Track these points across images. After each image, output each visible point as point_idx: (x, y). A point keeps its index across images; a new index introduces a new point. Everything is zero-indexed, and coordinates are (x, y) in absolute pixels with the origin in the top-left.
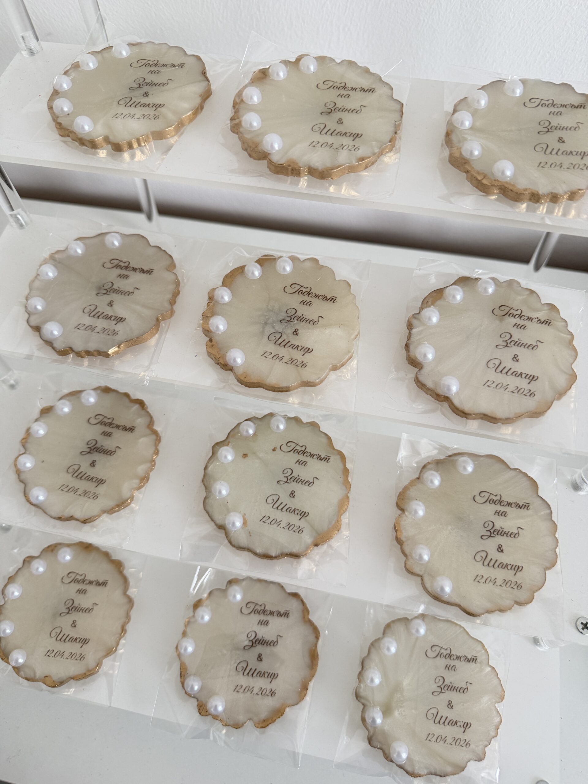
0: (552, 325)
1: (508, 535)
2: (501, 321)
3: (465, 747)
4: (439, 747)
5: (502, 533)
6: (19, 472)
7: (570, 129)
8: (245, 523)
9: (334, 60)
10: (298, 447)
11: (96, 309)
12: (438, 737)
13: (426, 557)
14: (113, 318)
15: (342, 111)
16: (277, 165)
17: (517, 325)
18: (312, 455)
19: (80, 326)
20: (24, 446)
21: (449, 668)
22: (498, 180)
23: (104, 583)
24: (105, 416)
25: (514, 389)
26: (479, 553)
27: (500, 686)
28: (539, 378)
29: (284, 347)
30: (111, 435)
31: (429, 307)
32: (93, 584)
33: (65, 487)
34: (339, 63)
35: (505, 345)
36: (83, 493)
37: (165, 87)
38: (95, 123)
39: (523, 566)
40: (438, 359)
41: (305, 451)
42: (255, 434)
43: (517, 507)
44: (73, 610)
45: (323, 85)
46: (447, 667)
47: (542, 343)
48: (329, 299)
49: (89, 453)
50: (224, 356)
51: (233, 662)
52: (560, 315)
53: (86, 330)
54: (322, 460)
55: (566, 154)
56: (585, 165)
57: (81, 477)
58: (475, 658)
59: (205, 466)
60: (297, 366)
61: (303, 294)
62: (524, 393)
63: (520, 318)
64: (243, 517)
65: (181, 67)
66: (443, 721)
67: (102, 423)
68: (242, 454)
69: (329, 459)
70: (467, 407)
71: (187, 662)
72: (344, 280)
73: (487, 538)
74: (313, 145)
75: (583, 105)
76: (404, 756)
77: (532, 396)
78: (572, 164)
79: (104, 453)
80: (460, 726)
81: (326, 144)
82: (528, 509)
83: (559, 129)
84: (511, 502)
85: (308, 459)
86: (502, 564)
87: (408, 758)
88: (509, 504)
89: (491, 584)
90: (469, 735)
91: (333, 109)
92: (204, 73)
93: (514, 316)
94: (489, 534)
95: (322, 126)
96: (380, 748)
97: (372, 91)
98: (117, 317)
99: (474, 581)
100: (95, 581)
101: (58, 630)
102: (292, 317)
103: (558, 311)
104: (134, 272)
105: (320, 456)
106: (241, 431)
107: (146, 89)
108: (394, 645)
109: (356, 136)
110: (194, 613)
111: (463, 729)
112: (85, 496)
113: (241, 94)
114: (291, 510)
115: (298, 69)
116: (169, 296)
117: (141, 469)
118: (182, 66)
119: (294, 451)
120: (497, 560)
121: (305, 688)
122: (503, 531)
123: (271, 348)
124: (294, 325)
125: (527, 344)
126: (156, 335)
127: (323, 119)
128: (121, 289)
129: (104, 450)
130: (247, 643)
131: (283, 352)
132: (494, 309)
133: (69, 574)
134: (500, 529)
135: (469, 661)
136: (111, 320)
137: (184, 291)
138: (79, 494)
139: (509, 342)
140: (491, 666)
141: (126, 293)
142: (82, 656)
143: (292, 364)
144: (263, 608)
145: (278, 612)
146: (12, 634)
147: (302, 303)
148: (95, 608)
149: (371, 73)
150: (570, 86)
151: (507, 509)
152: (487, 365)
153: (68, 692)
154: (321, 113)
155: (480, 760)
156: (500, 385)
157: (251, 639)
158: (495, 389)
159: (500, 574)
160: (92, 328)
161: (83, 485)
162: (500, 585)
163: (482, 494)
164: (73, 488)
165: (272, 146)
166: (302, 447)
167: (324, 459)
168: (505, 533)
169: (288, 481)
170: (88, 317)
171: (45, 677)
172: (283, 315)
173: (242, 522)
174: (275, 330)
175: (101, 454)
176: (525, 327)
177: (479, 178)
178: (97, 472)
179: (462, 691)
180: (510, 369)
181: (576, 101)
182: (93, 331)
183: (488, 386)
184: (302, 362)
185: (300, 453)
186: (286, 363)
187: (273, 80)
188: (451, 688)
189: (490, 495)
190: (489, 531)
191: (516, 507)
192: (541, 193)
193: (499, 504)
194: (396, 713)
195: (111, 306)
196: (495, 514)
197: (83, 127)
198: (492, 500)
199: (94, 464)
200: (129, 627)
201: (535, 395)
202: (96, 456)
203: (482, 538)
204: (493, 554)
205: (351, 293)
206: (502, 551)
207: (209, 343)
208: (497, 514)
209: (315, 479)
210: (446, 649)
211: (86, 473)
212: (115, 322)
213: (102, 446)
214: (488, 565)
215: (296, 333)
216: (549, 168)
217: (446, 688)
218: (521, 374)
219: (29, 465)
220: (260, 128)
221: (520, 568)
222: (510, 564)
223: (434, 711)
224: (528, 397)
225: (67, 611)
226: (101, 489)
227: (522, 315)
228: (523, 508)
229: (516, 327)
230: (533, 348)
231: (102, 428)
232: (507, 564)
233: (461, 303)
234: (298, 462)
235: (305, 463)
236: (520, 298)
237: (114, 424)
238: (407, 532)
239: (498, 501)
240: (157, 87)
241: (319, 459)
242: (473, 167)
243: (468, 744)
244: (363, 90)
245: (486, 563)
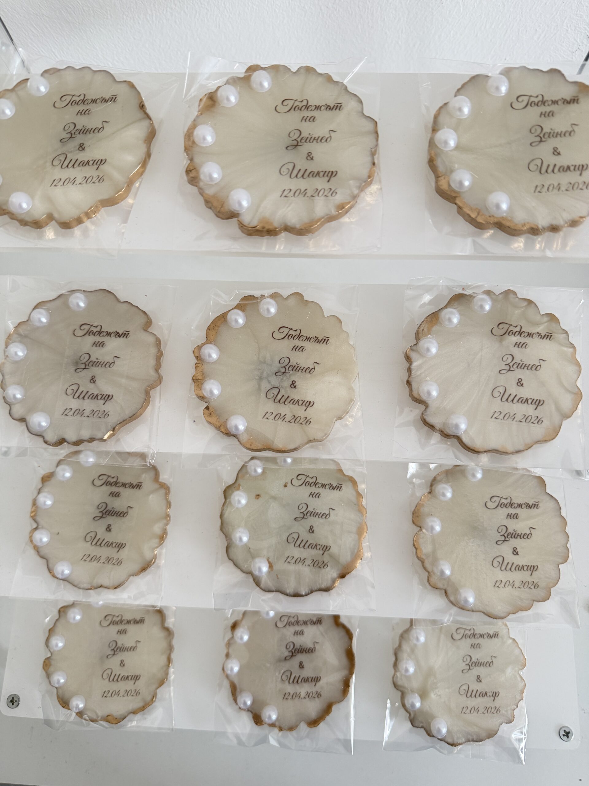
0: (553, 338)
1: (521, 537)
2: (501, 341)
3: (496, 714)
4: (473, 717)
5: (515, 535)
6: (37, 549)
7: (565, 135)
8: (271, 566)
9: (289, 69)
10: (308, 479)
11: (78, 388)
12: (472, 708)
13: (448, 572)
14: (99, 397)
15: (310, 141)
16: (250, 229)
17: (518, 344)
18: (324, 486)
19: (67, 411)
20: (35, 521)
21: (474, 646)
22: (493, 216)
23: (142, 620)
24: (109, 475)
25: (522, 418)
26: (496, 558)
27: (522, 655)
28: (545, 402)
29: (285, 404)
30: (120, 495)
31: (427, 335)
32: (131, 623)
33: (87, 556)
34: (295, 72)
35: (508, 368)
36: (106, 560)
37: (101, 135)
38: (32, 197)
39: (538, 565)
40: (443, 394)
41: (316, 482)
42: (264, 472)
43: (528, 507)
44: (118, 650)
45: (282, 106)
46: (473, 646)
47: (545, 361)
48: (321, 341)
49: (101, 517)
50: (225, 422)
51: (277, 674)
52: (560, 325)
53: (74, 415)
54: (334, 489)
55: (563, 170)
56: (585, 183)
57: (101, 544)
58: (497, 633)
59: (220, 513)
60: (301, 423)
61: (293, 339)
62: (532, 421)
63: (520, 336)
64: (268, 560)
65: (114, 101)
66: (475, 694)
67: (107, 483)
68: (254, 496)
69: (341, 487)
70: (478, 444)
71: (236, 681)
72: (334, 316)
73: (502, 543)
74: (284, 195)
75: (576, 98)
76: (444, 731)
77: (539, 423)
78: (571, 183)
79: (117, 516)
80: (490, 696)
81: (299, 191)
82: (538, 507)
83: (553, 136)
84: (522, 503)
85: (321, 490)
86: (518, 567)
87: (448, 731)
88: (520, 506)
89: (510, 587)
90: (498, 702)
91: (299, 140)
92: (142, 106)
93: (513, 334)
94: (503, 538)
95: (291, 166)
96: (422, 727)
97: (339, 107)
98: (103, 395)
99: (494, 587)
100: (133, 620)
101: (109, 672)
102: (287, 367)
103: (558, 321)
104: (109, 337)
105: (332, 485)
106: (249, 471)
107: (79, 139)
108: (422, 634)
109: (331, 175)
110: (233, 634)
111: (492, 698)
112: (109, 563)
113: (192, 133)
114: (312, 546)
115: (250, 87)
116: (152, 362)
117: (157, 529)
118: (113, 99)
119: (306, 483)
120: (513, 563)
121: (346, 685)
122: (516, 533)
123: (270, 406)
124: (290, 376)
125: (529, 365)
126: (148, 407)
127: (290, 156)
128: (100, 361)
129: (117, 513)
130: (287, 653)
131: (286, 410)
132: (492, 329)
133: (105, 617)
134: (514, 532)
135: (491, 637)
136: (97, 399)
137: (167, 351)
138: (103, 562)
139: (511, 365)
140: (511, 638)
141: (106, 364)
142: (137, 692)
143: (296, 422)
144: (296, 619)
145: (311, 621)
146: (66, 682)
147: (294, 349)
148: (139, 645)
149: (334, 81)
150: (559, 72)
151: (518, 511)
152: (492, 394)
153: (131, 724)
154: (287, 148)
155: (510, 722)
156: (507, 415)
157: (290, 649)
158: (503, 421)
159: (517, 576)
160: (80, 412)
161: (105, 552)
162: (519, 587)
163: (493, 500)
164: (95, 556)
165: (240, 204)
166: (312, 478)
167: (336, 488)
168: (518, 535)
169: (305, 517)
170: (73, 400)
171: (107, 716)
172: (276, 366)
173: (267, 565)
174: (272, 385)
175: (114, 517)
176: (527, 345)
177: (473, 216)
178: (114, 537)
179: (488, 665)
180: (516, 395)
181: (567, 92)
182: (81, 416)
183: (496, 418)
184: (305, 418)
185: (311, 486)
186: (289, 422)
187: (223, 107)
188: (478, 664)
189: (500, 500)
190: (503, 535)
191: (526, 507)
192: (540, 227)
193: (510, 507)
194: (433, 696)
195: (94, 382)
196: (507, 518)
197: (20, 206)
198: (503, 504)
199: (110, 528)
200: (173, 656)
201: (542, 421)
202: (110, 520)
203: (497, 544)
204: (510, 558)
205: (343, 330)
206: (517, 554)
207: (206, 411)
208: (509, 517)
209: (331, 510)
210: (470, 630)
211: (104, 540)
212: (102, 402)
213: (113, 508)
214: (506, 569)
215: (293, 385)
216: (546, 192)
217: (473, 665)
218: (527, 400)
219: (45, 539)
220: (222, 179)
221: (536, 568)
222: (526, 565)
223: (466, 687)
224: (536, 425)
225: (112, 652)
226: (124, 554)
227: (521, 331)
228: (533, 507)
229: (517, 346)
230: (536, 369)
231: (107, 489)
232: (523, 565)
233: (458, 326)
234: (312, 495)
235: (318, 495)
236: (517, 312)
237: (119, 482)
238: (426, 548)
239: (508, 504)
240: (92, 135)
241: (331, 488)
242: (464, 202)
243: (498, 710)
244: (329, 108)
245: (503, 568)
